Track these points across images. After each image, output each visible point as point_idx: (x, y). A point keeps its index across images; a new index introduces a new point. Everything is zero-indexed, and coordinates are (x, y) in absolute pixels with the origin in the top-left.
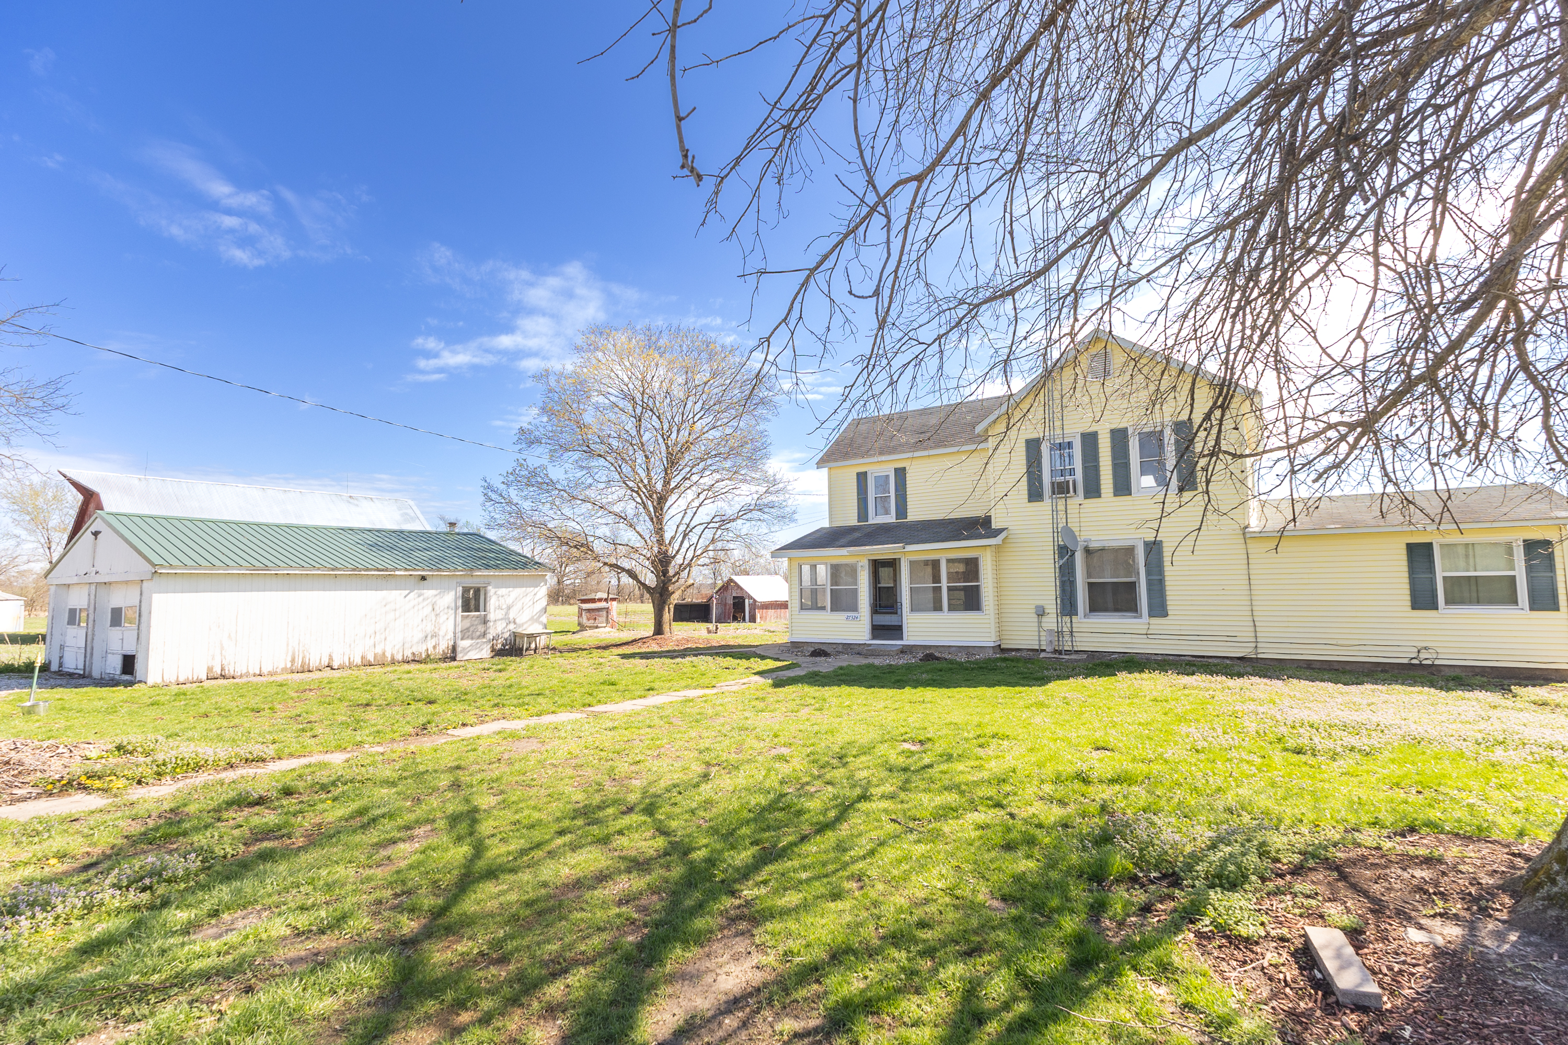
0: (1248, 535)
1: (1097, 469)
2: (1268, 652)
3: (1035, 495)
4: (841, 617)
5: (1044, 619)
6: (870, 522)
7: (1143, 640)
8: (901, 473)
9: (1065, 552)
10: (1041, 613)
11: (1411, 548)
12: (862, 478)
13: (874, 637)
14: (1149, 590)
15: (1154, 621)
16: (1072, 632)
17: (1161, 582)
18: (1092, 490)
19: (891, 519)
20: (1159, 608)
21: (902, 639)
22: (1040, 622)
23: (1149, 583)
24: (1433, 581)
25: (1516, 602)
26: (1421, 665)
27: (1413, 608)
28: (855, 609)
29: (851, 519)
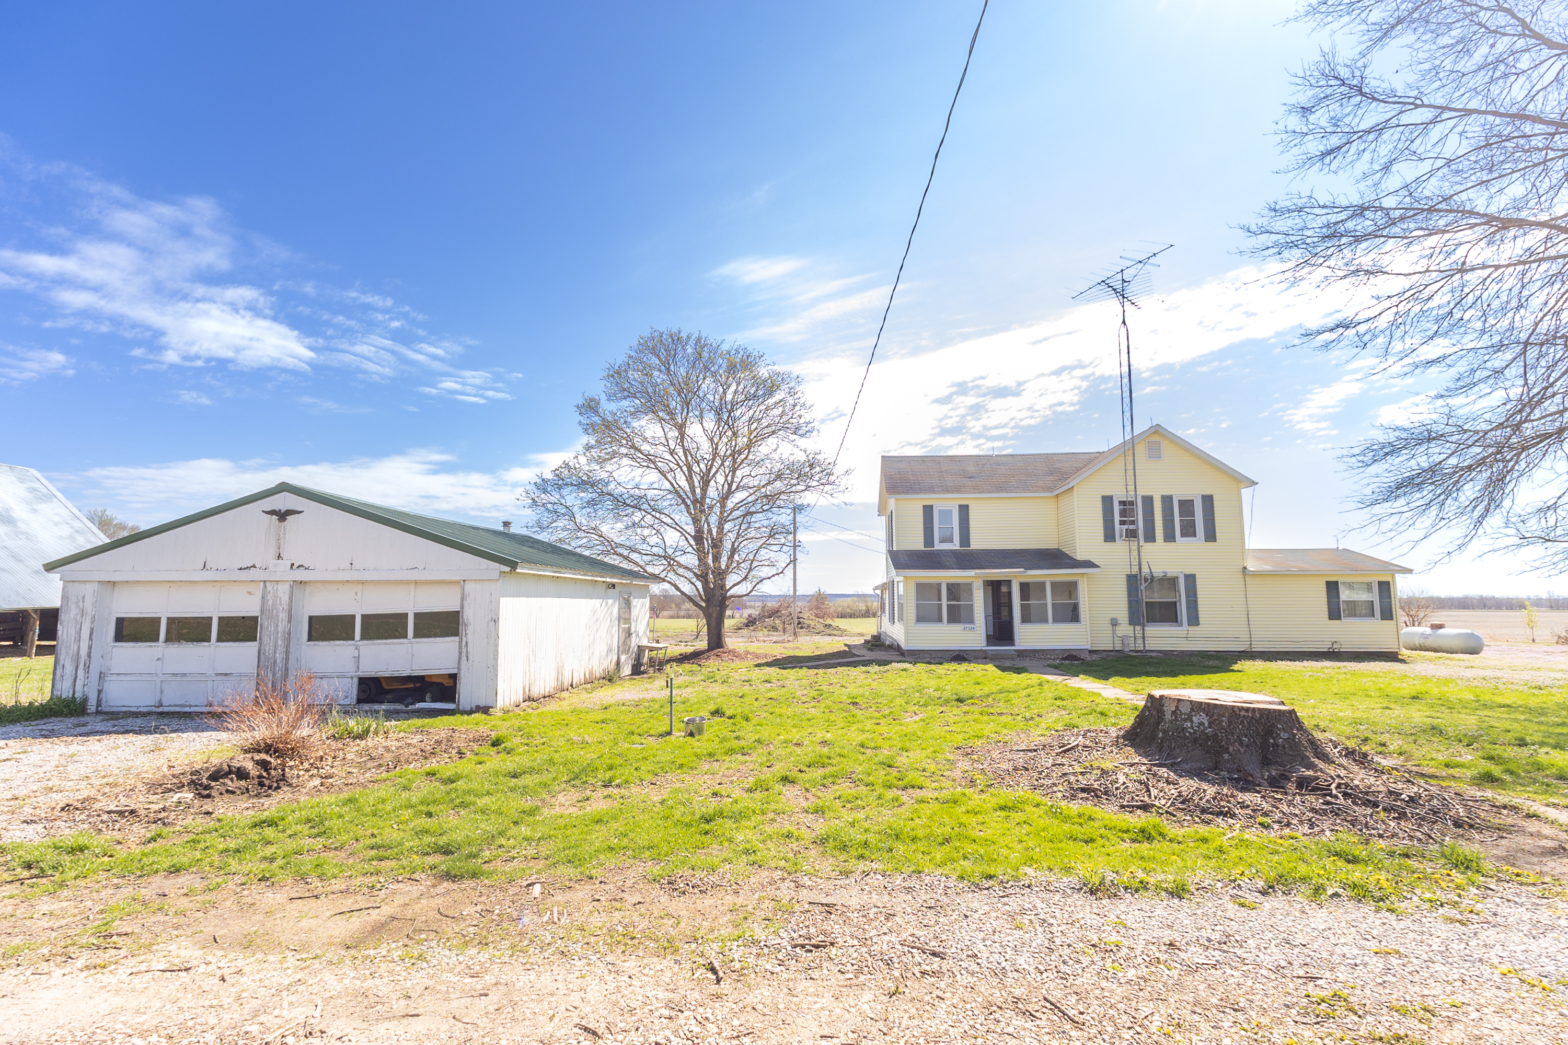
0: (1247, 572)
1: (1153, 521)
2: (1257, 648)
3: (1109, 536)
4: (957, 628)
5: (1117, 628)
6: (936, 548)
7: (1184, 641)
8: (964, 510)
9: (1132, 580)
10: (1114, 623)
11: (1328, 583)
12: (928, 511)
13: (988, 645)
14: (1188, 608)
15: (1191, 628)
16: (1144, 638)
17: (1196, 602)
18: (1150, 537)
19: (955, 545)
20: (1194, 620)
21: (1013, 644)
22: (1114, 631)
23: (1188, 602)
24: (1339, 602)
25: (1373, 616)
26: (1334, 652)
27: (1330, 619)
28: (971, 621)
29: (917, 544)
